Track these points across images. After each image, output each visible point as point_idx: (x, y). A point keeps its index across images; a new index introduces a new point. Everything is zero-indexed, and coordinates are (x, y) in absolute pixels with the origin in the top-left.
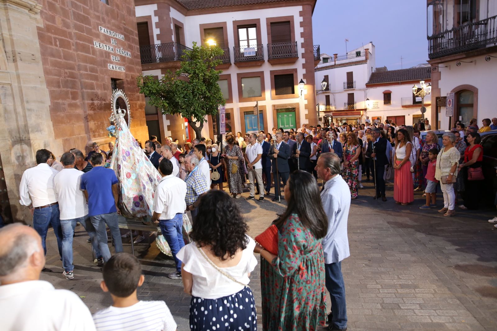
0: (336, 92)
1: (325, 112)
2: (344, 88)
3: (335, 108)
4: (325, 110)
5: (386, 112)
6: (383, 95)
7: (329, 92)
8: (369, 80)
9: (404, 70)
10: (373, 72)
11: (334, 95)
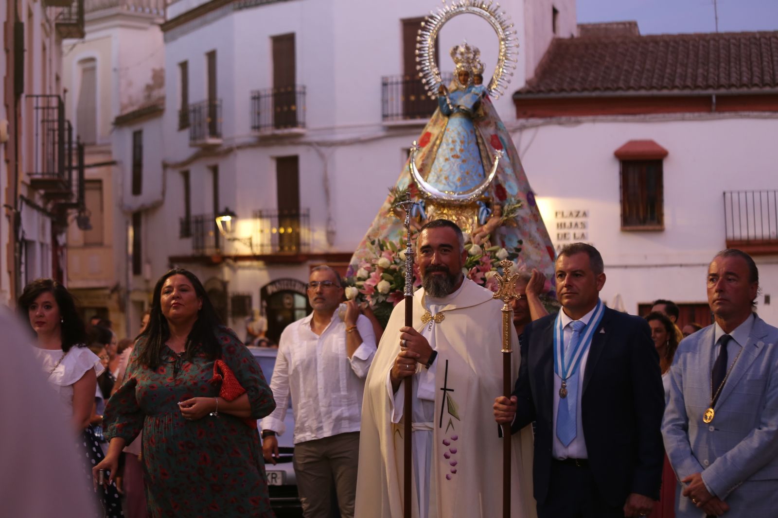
0: (339, 137)
1: (269, 260)
2: (385, 116)
3: (331, 235)
4: (268, 251)
5: (634, 274)
6: (614, 170)
7: (295, 139)
8: (531, 74)
9: (733, 35)
10: (564, 33)
11: (322, 156)
